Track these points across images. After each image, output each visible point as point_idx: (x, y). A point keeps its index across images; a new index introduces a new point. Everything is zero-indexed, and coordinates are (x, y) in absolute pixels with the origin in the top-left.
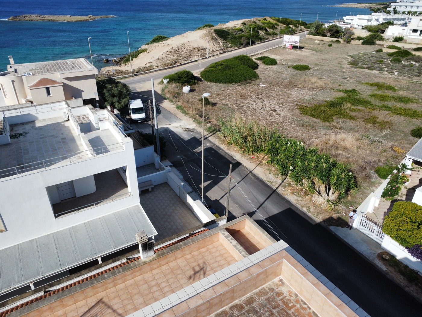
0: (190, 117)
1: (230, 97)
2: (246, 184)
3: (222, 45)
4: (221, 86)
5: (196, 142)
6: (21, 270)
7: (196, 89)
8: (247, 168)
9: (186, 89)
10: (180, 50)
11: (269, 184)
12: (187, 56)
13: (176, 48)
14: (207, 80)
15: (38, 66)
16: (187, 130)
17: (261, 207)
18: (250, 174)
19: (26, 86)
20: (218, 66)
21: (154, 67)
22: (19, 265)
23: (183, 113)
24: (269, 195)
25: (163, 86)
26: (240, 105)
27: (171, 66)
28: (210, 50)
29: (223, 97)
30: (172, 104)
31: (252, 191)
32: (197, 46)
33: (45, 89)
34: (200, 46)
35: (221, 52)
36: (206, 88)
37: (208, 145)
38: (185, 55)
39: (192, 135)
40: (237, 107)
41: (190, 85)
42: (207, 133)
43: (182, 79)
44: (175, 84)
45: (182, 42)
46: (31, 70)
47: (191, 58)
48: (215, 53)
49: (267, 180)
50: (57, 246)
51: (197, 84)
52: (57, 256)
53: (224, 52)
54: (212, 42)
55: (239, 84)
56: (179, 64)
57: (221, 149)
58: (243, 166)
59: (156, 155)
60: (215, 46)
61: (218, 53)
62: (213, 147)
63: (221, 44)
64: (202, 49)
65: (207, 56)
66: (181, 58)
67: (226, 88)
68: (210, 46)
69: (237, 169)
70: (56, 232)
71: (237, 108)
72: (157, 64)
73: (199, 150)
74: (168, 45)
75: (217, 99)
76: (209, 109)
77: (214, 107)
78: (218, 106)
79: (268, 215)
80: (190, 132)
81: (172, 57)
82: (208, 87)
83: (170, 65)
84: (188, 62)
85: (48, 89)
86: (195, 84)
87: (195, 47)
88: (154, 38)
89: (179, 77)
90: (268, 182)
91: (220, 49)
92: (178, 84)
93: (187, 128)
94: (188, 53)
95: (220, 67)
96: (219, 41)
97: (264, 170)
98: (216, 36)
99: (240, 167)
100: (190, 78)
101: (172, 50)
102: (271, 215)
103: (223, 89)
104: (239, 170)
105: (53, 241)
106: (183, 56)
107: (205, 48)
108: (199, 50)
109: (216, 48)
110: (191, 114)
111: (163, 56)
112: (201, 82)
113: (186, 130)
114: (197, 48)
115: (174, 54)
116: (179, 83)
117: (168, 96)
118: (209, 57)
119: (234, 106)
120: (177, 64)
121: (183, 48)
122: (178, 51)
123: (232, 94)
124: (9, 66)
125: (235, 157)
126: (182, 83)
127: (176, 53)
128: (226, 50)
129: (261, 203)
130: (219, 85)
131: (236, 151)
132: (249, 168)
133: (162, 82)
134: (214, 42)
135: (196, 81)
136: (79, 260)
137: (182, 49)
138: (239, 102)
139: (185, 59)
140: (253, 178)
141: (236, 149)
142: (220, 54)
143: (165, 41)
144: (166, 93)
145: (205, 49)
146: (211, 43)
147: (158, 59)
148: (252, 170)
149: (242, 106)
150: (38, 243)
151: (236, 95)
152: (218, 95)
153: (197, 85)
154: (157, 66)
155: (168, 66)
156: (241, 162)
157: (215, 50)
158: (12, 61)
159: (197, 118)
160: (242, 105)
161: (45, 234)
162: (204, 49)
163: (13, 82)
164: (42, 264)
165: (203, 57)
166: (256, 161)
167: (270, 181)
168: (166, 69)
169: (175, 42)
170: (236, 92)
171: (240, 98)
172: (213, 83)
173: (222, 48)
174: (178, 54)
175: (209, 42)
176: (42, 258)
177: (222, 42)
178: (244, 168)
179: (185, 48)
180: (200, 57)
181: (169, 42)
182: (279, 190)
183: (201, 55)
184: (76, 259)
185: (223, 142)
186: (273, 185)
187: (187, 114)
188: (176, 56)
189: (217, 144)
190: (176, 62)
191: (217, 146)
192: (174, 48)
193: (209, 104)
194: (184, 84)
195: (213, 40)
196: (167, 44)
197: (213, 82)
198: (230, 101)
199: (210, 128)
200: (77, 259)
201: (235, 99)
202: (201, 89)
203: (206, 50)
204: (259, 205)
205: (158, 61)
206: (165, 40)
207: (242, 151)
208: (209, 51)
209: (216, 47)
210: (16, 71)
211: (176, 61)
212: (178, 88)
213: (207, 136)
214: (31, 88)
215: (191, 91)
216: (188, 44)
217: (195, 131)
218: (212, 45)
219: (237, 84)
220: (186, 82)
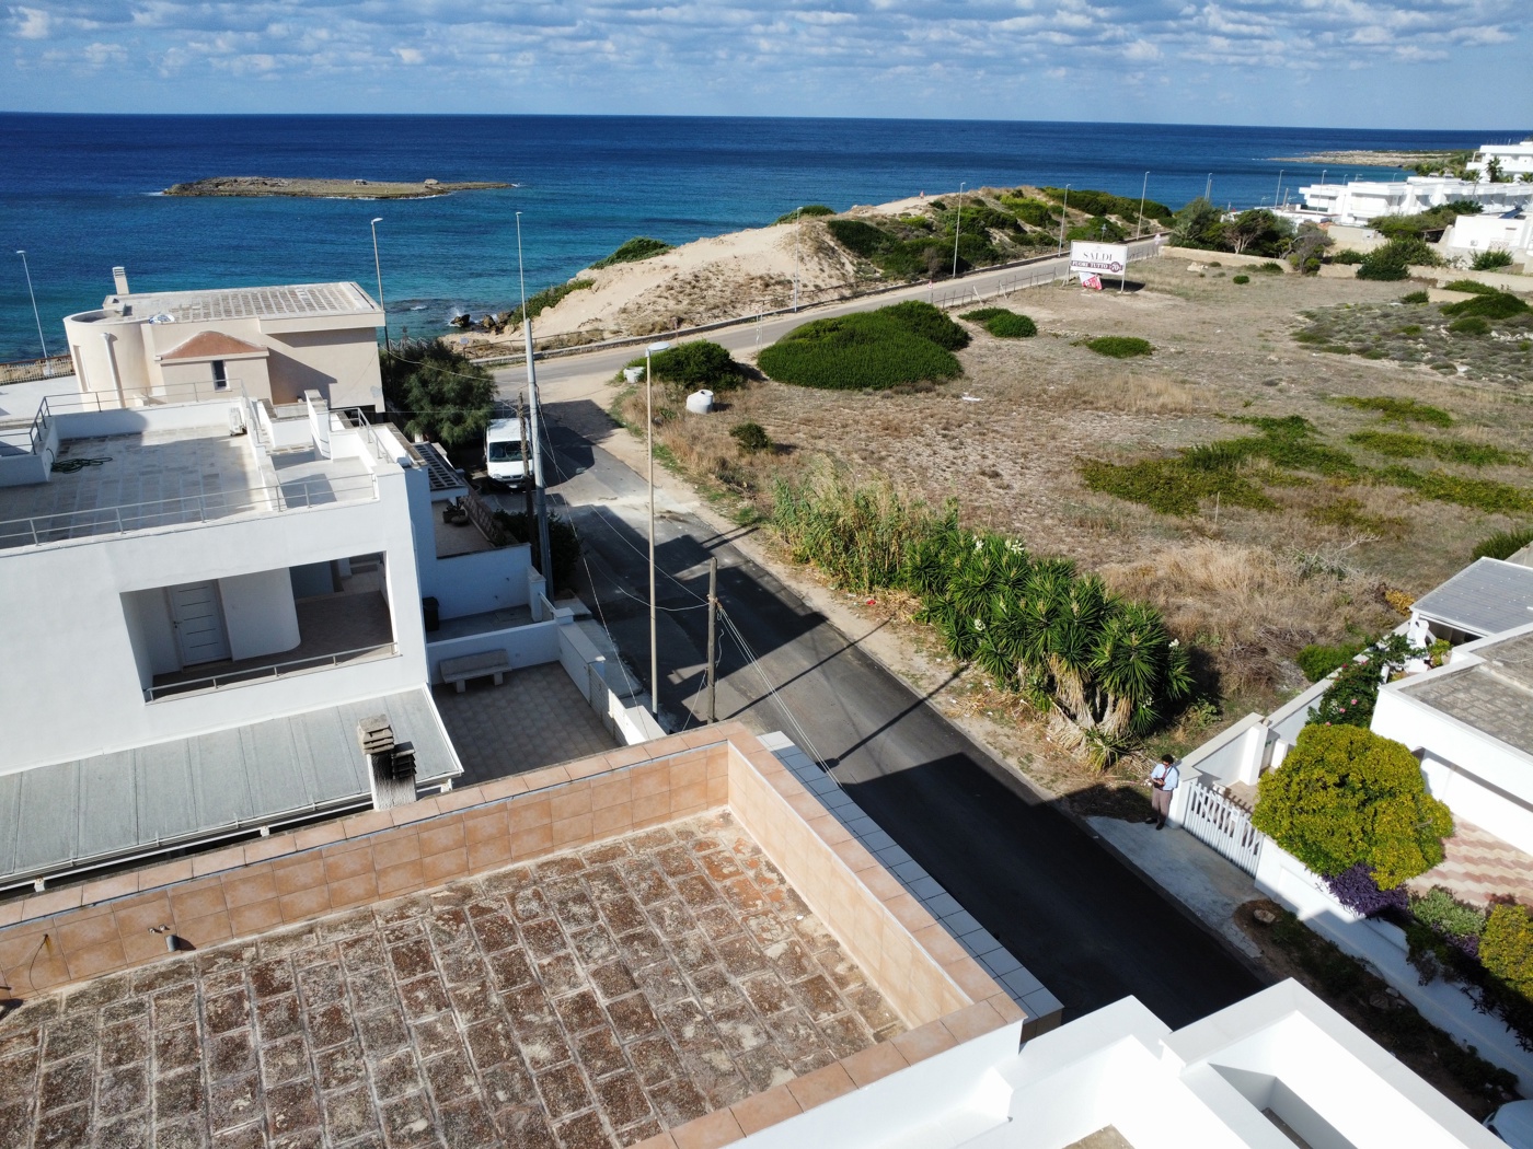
0: (686, 481)
1: (848, 429)
2: (828, 678)
3: (852, 273)
4: (825, 397)
5: (688, 549)
6: (15, 840)
7: (735, 402)
8: (842, 635)
9: (699, 400)
10: (703, 284)
11: (907, 682)
12: (725, 304)
13: (690, 278)
14: (778, 378)
15: (200, 300)
16: (667, 515)
17: (862, 748)
18: (848, 651)
19: (152, 354)
20: (821, 334)
21: (606, 335)
22: (13, 827)
23: (666, 466)
24: (897, 714)
25: (622, 389)
26: (876, 456)
27: (663, 333)
28: (805, 286)
29: (822, 430)
30: (638, 440)
31: (843, 700)
32: (762, 272)
33: (209, 366)
34: (774, 272)
35: (847, 293)
36: (771, 400)
37: (728, 561)
38: (717, 301)
39: (681, 530)
40: (864, 459)
41: (714, 390)
42: (734, 527)
43: (688, 370)
44: (662, 385)
45: (713, 260)
46: (173, 311)
47: (738, 311)
48: (824, 297)
49: (904, 670)
50: (140, 783)
51: (739, 388)
52: (132, 811)
53: (856, 295)
54: (816, 259)
55: (888, 392)
56: (693, 327)
57: (768, 574)
58: (831, 626)
59: (534, 574)
60: (825, 275)
61: (836, 296)
62: (744, 568)
63: (850, 268)
64: (779, 283)
65: (793, 305)
66: (702, 309)
67: (841, 403)
68: (807, 272)
69: (807, 635)
70: (144, 748)
71: (861, 462)
72: (618, 324)
73: (692, 573)
74: (666, 267)
75: (801, 435)
76: (762, 463)
77: (784, 458)
78: (796, 454)
79: (881, 770)
80: (676, 523)
81: (672, 304)
82: (778, 399)
83: (661, 330)
84: (725, 321)
85: (218, 367)
86: (732, 386)
87: (754, 274)
88: (624, 246)
89: (678, 363)
90: (905, 678)
91: (842, 283)
92: (672, 385)
93: (669, 512)
94: (728, 294)
95: (828, 337)
96: (844, 260)
97: (899, 642)
98: (832, 244)
99: (820, 628)
100: (716, 369)
101: (676, 284)
102: (888, 772)
103: (828, 406)
104: (816, 637)
105: (130, 771)
106: (712, 301)
107: (788, 278)
108: (767, 285)
109: (828, 280)
110: (693, 471)
111: (641, 301)
112: (755, 384)
113: (662, 517)
114: (761, 278)
115: (681, 297)
116: (675, 380)
117: (629, 416)
118: (800, 309)
119: (855, 456)
120: (685, 327)
121: (713, 278)
122: (694, 287)
123: (857, 422)
124: (110, 298)
125: (811, 600)
126: (686, 380)
127: (688, 291)
128: (863, 288)
129: (865, 737)
130: (818, 393)
131: (818, 581)
132: (848, 635)
133: (622, 379)
134: (823, 262)
135: (741, 378)
136: (198, 825)
137: (708, 279)
138: (873, 446)
139: (716, 311)
140: (856, 663)
141: (817, 575)
142: (843, 299)
143: (661, 257)
144: (625, 410)
145: (790, 282)
146: (813, 264)
147: (624, 311)
148: (857, 638)
149: (882, 459)
150: (83, 773)
151: (872, 424)
152: (807, 422)
153: (740, 392)
154: (615, 333)
155: (651, 331)
156: (827, 613)
157: (823, 287)
158: (121, 283)
159: (709, 483)
160: (883, 453)
161: (109, 750)
162: (787, 284)
163: (111, 339)
164: (81, 827)
165: (781, 307)
166: (878, 615)
167: (913, 676)
168: (644, 341)
169: (690, 257)
170: (872, 416)
171: (882, 433)
172: (799, 388)
173: (852, 281)
174: (693, 297)
175: (807, 259)
176: (85, 813)
177: (852, 263)
178: (831, 634)
179: (721, 277)
180: (768, 306)
181: (671, 258)
182: (940, 703)
183: (772, 301)
184: (188, 823)
185: (781, 555)
186: (919, 687)
187: (680, 470)
188: (685, 302)
189: (759, 560)
190: (680, 321)
191: (756, 565)
192: (680, 277)
193: (765, 446)
194: (692, 386)
195: (821, 255)
196: (662, 264)
197: (799, 384)
198: (843, 442)
199: (745, 513)
200: (193, 822)
201: (863, 435)
202: (751, 404)
203: (795, 285)
204: (858, 741)
205: (624, 316)
206: (657, 254)
207: (836, 585)
208: (801, 289)
209: (831, 277)
210: (127, 311)
211: (685, 316)
212: (670, 395)
213: (729, 536)
214: (165, 362)
215: (715, 407)
216: (732, 266)
217: (694, 520)
218: (817, 269)
219: (880, 393)
220: (700, 380)
